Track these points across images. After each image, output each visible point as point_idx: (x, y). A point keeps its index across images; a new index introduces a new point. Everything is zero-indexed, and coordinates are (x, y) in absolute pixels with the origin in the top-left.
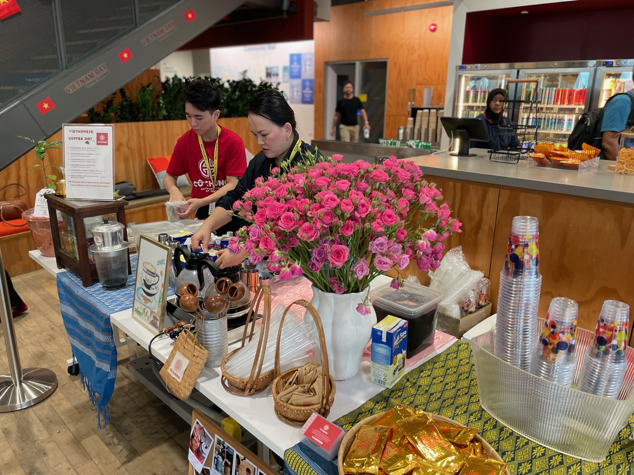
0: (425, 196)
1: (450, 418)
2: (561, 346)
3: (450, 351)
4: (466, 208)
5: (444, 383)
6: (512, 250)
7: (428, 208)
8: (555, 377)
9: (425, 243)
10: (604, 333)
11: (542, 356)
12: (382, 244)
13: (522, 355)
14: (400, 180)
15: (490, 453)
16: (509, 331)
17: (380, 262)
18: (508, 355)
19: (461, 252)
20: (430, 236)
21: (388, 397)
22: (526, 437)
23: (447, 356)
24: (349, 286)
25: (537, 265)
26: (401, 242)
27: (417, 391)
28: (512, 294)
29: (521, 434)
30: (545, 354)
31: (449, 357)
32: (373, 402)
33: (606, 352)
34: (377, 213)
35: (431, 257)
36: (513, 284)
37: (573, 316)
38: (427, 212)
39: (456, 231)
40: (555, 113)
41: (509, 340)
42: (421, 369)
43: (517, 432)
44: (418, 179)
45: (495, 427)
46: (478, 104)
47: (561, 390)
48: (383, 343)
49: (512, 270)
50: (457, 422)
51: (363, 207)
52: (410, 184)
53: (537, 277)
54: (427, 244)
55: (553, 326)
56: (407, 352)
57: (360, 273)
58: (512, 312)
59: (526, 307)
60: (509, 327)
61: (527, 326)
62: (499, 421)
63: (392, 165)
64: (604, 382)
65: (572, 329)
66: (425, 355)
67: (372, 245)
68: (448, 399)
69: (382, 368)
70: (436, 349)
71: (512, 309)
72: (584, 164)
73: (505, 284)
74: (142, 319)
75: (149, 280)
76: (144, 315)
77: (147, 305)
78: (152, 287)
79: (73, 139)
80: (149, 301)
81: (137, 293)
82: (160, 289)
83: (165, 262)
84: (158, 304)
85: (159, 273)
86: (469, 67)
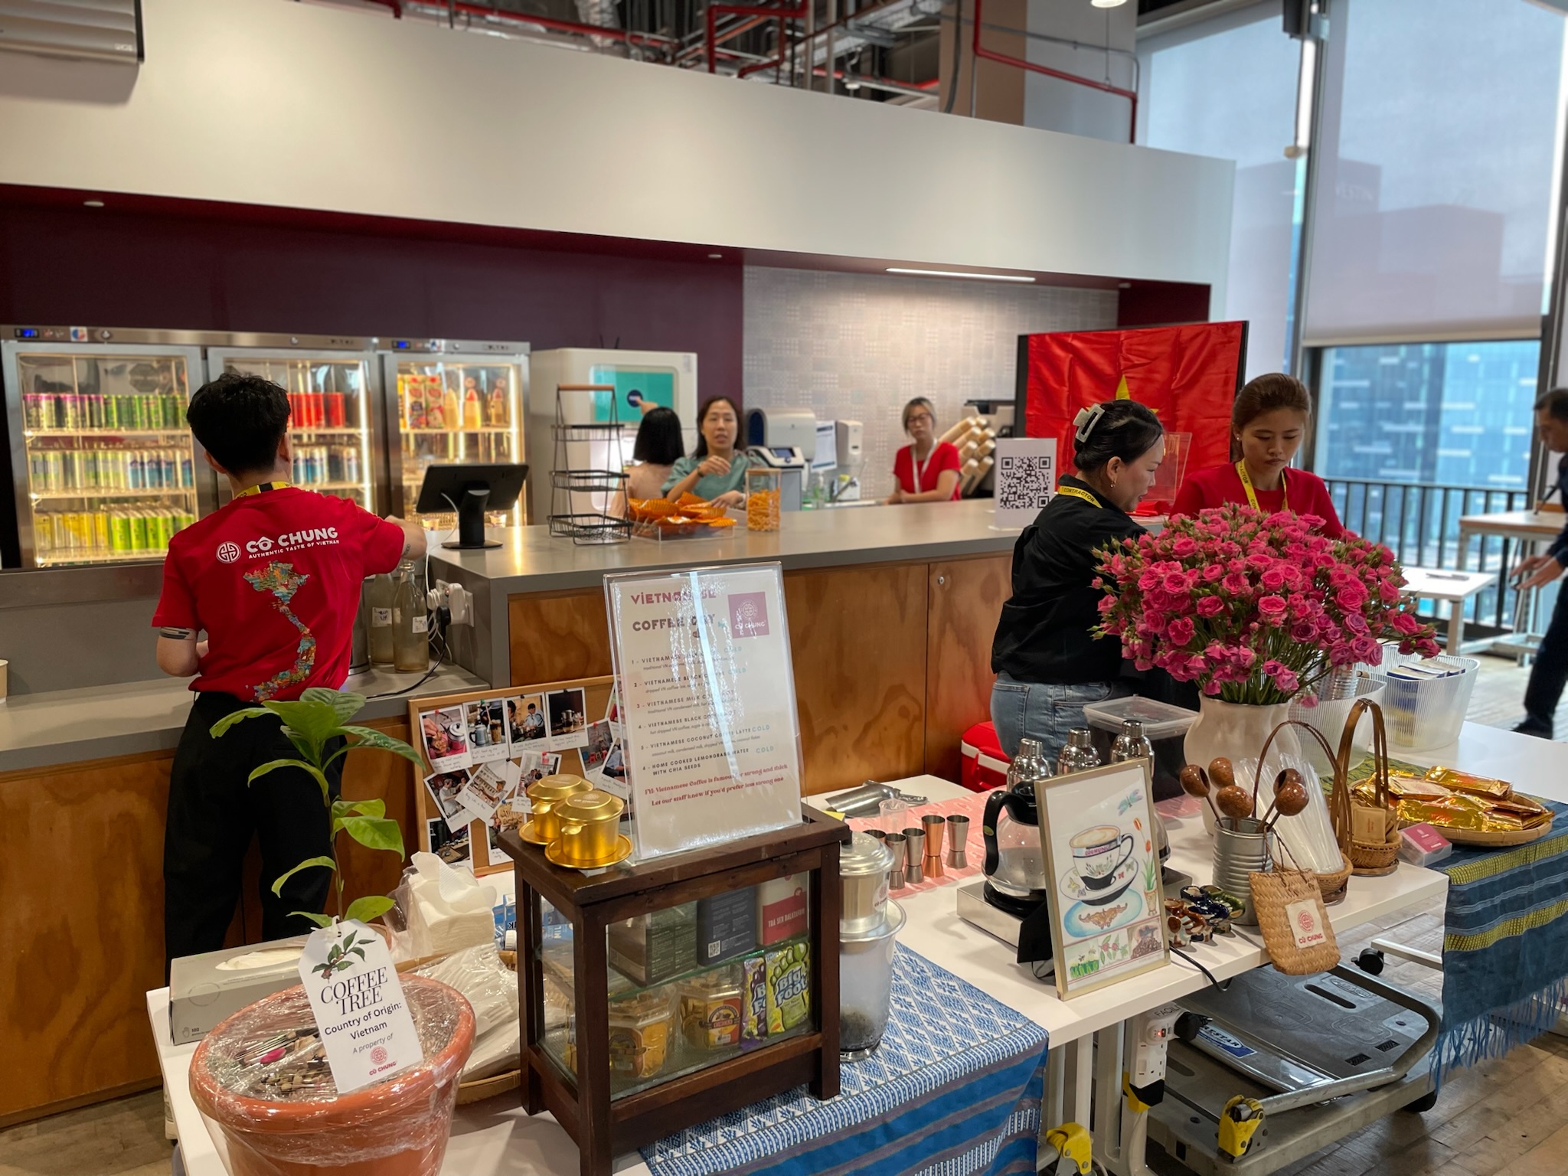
74: (1105, 970)
75: (1100, 866)
76: (1109, 955)
77: (1112, 925)
78: (1115, 874)
79: (647, 625)
80: (1116, 912)
81: (1067, 927)
82: (1144, 857)
83: (1143, 793)
84: (1146, 894)
85: (1128, 828)
86: (49, 332)
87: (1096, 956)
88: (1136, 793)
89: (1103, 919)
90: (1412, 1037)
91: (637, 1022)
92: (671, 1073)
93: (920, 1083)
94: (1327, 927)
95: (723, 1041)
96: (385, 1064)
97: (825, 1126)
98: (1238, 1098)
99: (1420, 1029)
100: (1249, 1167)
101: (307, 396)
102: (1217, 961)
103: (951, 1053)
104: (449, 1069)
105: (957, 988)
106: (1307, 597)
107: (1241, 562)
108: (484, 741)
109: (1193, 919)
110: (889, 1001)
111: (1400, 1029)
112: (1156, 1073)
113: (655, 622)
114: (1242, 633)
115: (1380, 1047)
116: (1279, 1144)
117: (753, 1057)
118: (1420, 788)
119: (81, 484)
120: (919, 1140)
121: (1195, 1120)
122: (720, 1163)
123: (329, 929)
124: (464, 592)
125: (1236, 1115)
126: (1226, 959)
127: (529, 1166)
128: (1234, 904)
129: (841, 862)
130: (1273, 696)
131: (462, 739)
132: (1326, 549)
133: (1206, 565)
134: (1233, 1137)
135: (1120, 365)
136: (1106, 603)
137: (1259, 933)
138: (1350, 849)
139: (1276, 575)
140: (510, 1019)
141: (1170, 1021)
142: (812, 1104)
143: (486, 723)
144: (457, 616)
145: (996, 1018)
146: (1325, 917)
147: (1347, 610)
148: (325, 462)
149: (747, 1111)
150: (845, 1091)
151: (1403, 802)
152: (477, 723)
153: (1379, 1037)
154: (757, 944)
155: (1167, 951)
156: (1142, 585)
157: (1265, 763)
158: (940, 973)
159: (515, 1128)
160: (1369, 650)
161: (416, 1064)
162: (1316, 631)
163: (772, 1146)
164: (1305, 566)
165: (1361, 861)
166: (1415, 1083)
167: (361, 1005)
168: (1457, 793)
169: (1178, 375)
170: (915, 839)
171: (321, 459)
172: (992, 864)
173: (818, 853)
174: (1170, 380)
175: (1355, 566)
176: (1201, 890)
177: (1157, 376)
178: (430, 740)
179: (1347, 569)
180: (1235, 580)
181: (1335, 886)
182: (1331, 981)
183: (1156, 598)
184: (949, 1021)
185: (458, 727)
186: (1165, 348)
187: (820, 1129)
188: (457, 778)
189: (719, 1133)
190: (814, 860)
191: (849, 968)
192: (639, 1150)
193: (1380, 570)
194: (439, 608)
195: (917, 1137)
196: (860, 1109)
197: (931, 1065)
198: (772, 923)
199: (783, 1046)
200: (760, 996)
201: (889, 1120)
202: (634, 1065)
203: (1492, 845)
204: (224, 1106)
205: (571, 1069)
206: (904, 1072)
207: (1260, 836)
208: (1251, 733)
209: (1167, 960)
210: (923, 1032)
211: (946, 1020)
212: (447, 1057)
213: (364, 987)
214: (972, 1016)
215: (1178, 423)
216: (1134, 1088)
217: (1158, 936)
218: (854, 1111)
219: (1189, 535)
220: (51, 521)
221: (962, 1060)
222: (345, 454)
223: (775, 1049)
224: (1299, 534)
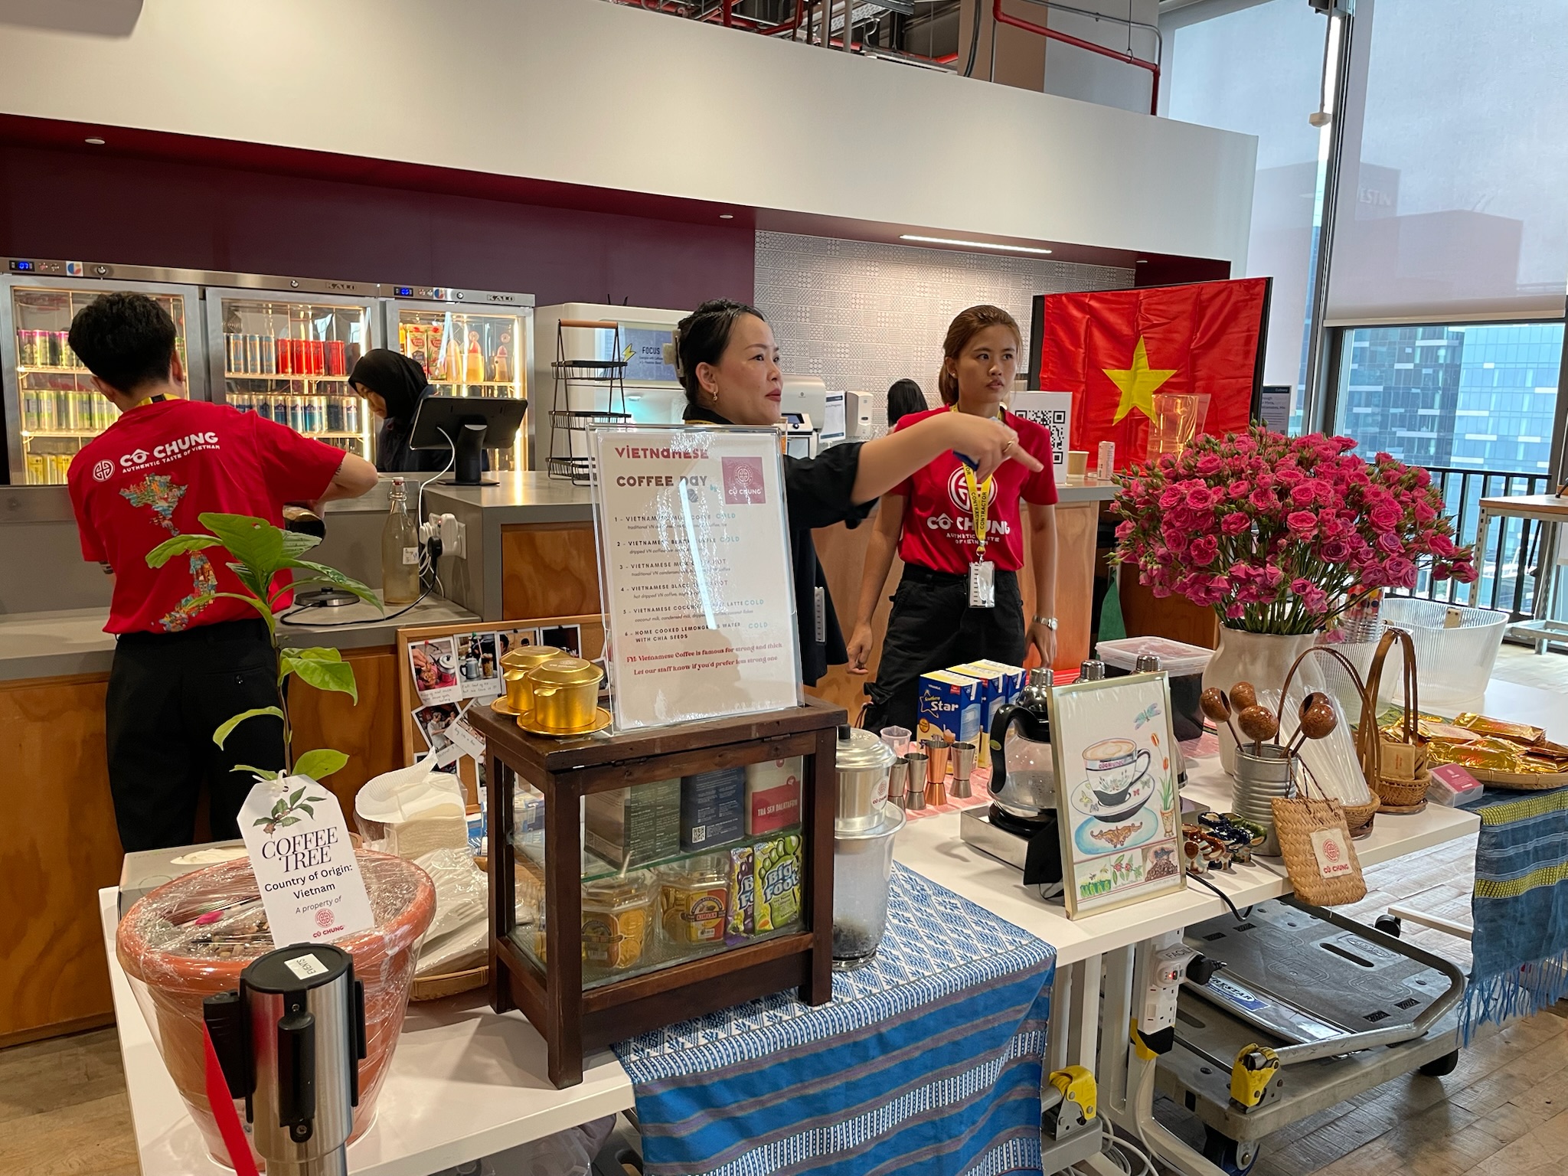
74: (1117, 891)
75: (1114, 781)
76: (1122, 876)
77: (1126, 844)
78: (1130, 791)
79: (633, 481)
80: (1130, 831)
81: (1078, 844)
82: (1161, 776)
83: (1161, 707)
84: (1163, 814)
85: (1145, 744)
86: (43, 265)
87: (1108, 876)
88: (1154, 707)
89: (1116, 838)
90: (1433, 995)
91: (614, 907)
92: (649, 966)
93: (917, 993)
94: (1353, 858)
95: (706, 936)
96: (332, 927)
97: (815, 1032)
98: (1252, 1046)
99: (1440, 989)
100: (1262, 1118)
101: (307, 342)
102: (1236, 888)
103: (951, 966)
104: (403, 937)
105: (959, 905)
106: (1338, 516)
107: (1270, 477)
108: (475, 675)
109: (1211, 843)
110: (886, 915)
111: (1420, 988)
112: (1166, 1019)
113: (641, 479)
114: (1269, 553)
115: (1399, 1005)
116: (1294, 1096)
117: (738, 953)
118: (1449, 731)
119: (76, 425)
120: (917, 1054)
121: (1206, 1071)
122: (700, 1063)
123: (275, 782)
124: (457, 523)
125: (1250, 1063)
126: (1246, 886)
127: (493, 1062)
128: (1255, 831)
129: (838, 754)
130: (1299, 626)
131: (452, 671)
132: (1359, 467)
133: (1231, 481)
134: (1247, 1086)
135: (1138, 325)
136: (1124, 529)
137: (1282, 863)
138: (1378, 783)
139: (1307, 490)
140: (481, 918)
141: (1182, 963)
142: (801, 1009)
143: (477, 657)
144: (451, 546)
145: (1000, 935)
146: (1351, 848)
147: (1381, 528)
148: (324, 410)
149: (731, 1014)
150: (837, 998)
151: (1432, 744)
152: (468, 656)
153: (1399, 996)
154: (747, 837)
155: (1183, 876)
156: (1163, 503)
157: (1288, 694)
158: (941, 891)
159: (480, 1025)
160: (1404, 571)
161: (366, 931)
162: (1347, 551)
163: (756, 1049)
164: (1336, 484)
165: (1391, 797)
166: (1438, 1040)
167: (307, 863)
168: (1488, 737)
169: (1198, 334)
170: (918, 763)
171: (321, 408)
172: (998, 781)
173: (813, 737)
174: (1191, 341)
175: (1389, 487)
176: (1221, 817)
177: (1176, 336)
178: (419, 671)
179: (1382, 488)
180: (1263, 494)
181: (1361, 820)
182: (1348, 940)
183: (1178, 516)
184: (949, 936)
185: (448, 659)
186: (1188, 307)
187: (809, 1034)
188: (446, 711)
189: (700, 1034)
190: (808, 744)
191: (842, 867)
192: (612, 1048)
193: (1415, 493)
194: (431, 539)
195: (914, 1051)
196: (853, 1016)
197: (929, 977)
198: (762, 812)
199: (770, 944)
200: (747, 889)
201: (883, 1030)
202: (610, 956)
203: (1525, 787)
204: (149, 963)
205: (541, 959)
206: (901, 982)
207: (1284, 761)
208: (1272, 663)
209: (1183, 885)
210: (922, 946)
211: (947, 935)
212: (400, 924)
213: (311, 846)
214: (974, 932)
215: (1198, 384)
216: (1142, 1035)
217: (1174, 860)
218: (846, 1017)
219: (1215, 452)
220: (44, 461)
221: (963, 973)
222: (345, 405)
223: (762, 946)
224: (1331, 453)
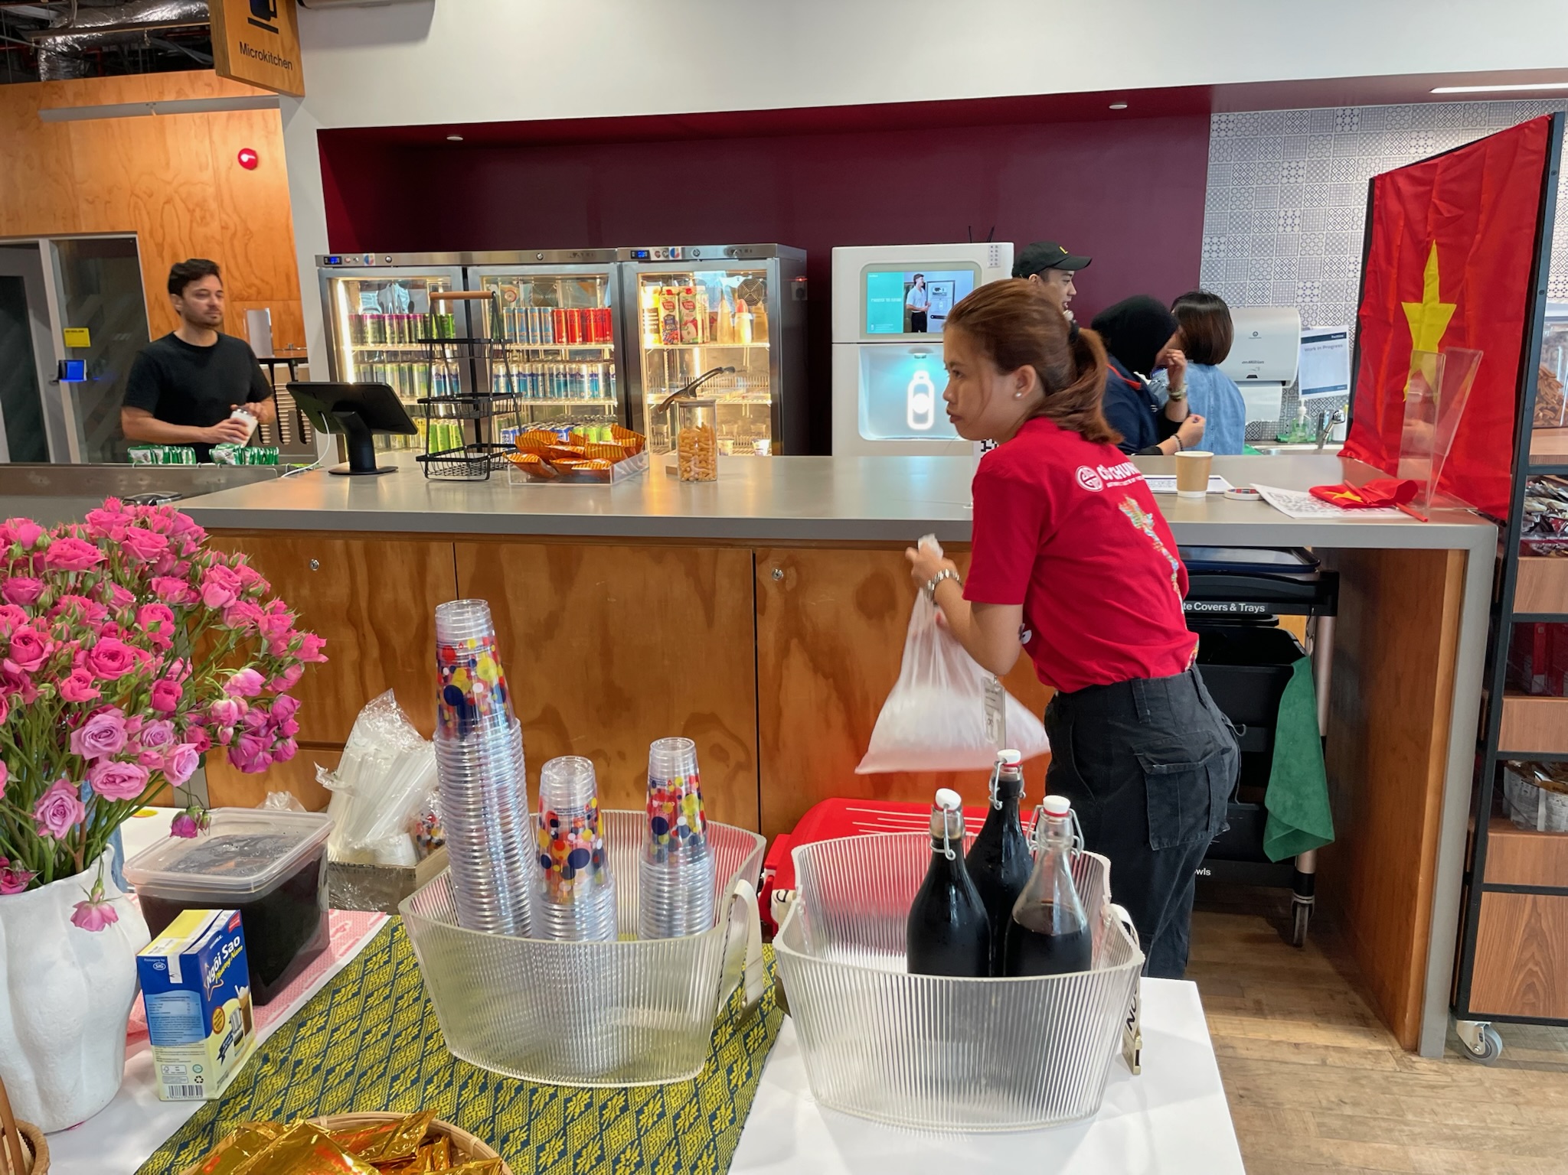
0: (218, 589)
1: (378, 1110)
2: (576, 859)
3: (373, 951)
4: (386, 596)
5: (361, 1032)
6: (446, 678)
7: (230, 617)
8: (582, 930)
9: (234, 704)
10: (660, 807)
11: (548, 893)
12: (109, 732)
13: (513, 905)
14: (139, 558)
15: (472, 1151)
16: (477, 861)
17: (111, 779)
18: (487, 913)
19: (394, 705)
20: (247, 685)
21: (213, 1123)
22: (551, 1082)
23: (366, 966)
24: (41, 866)
25: (504, 700)
26: (170, 715)
27: (292, 1078)
28: (466, 775)
29: (539, 1081)
30: (553, 887)
31: (370, 966)
32: (170, 1149)
33: (673, 846)
34: (76, 653)
35: (266, 736)
36: (464, 754)
37: (588, 790)
38: (231, 627)
39: (315, 660)
40: (562, 361)
41: (482, 881)
42: (299, 1021)
43: (530, 1079)
44: (193, 549)
45: (483, 1088)
46: (389, 346)
47: (598, 954)
48: (177, 987)
49: (455, 724)
50: (396, 1113)
51: (26, 644)
52: (172, 564)
53: (510, 727)
54: (239, 707)
55: (554, 823)
56: (252, 990)
57: (57, 820)
58: (475, 816)
59: (501, 797)
60: (475, 851)
61: (511, 837)
62: (492, 1070)
63: (111, 523)
64: (681, 907)
65: (593, 817)
66: (309, 981)
67: (79, 739)
68: (371, 1068)
69: (184, 1054)
70: (337, 956)
71: (474, 810)
72: (620, 467)
73: (448, 759)
86: (348, 259)
135: (1429, 222)
177: (1465, 241)
186: (1475, 185)
